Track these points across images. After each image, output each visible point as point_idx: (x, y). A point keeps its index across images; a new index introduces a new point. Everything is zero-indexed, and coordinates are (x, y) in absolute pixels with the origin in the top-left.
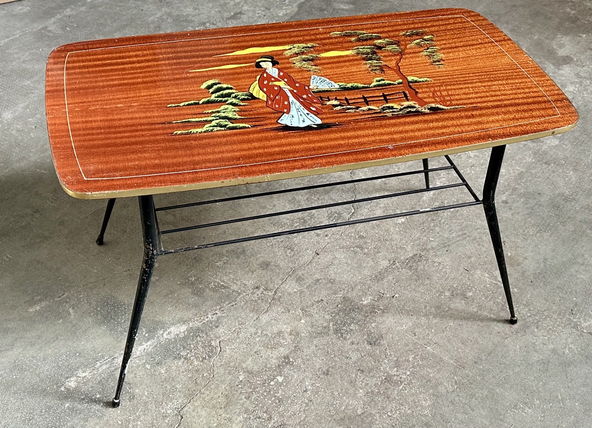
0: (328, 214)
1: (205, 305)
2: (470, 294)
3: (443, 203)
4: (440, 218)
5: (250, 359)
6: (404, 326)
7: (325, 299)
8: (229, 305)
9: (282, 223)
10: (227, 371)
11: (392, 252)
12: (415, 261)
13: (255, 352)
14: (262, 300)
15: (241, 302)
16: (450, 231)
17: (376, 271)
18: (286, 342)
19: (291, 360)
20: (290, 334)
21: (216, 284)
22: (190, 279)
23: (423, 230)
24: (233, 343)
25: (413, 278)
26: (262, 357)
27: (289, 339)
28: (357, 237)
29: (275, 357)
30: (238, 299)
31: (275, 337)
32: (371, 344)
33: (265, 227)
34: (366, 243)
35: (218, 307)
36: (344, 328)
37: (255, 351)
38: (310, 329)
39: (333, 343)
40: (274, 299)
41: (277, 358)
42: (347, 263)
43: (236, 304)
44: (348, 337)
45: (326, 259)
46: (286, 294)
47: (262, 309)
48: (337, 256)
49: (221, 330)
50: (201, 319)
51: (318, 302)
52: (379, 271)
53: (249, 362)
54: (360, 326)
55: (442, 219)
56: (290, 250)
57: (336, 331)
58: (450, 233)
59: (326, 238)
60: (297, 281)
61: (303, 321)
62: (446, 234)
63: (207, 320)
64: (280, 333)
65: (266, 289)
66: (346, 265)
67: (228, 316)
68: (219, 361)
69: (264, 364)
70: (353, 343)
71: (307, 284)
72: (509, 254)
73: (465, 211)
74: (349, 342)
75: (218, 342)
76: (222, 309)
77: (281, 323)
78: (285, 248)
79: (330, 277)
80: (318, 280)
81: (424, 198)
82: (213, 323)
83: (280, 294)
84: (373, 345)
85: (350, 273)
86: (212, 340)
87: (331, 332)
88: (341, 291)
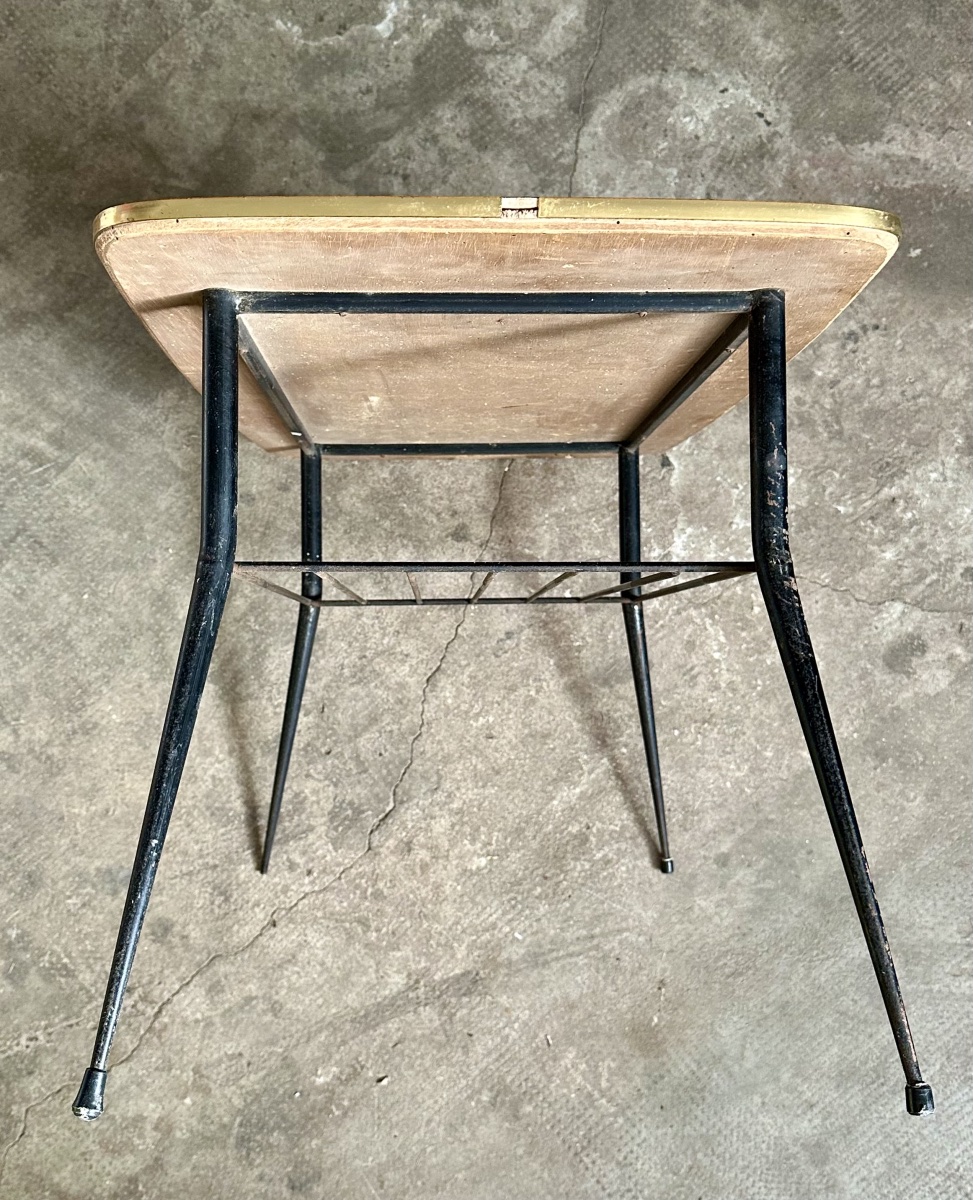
0: (335, 807)
1: (21, 1012)
2: (529, 1109)
3: (588, 828)
4: (562, 876)
5: (69, 1168)
6: (370, 1159)
7: (247, 1055)
8: (65, 1024)
9: (231, 809)
10: (24, 1183)
11: (425, 954)
12: (460, 989)
13: (83, 1154)
14: (130, 1025)
15: (89, 1021)
16: (565, 921)
17: (373, 1001)
18: (144, 1143)
19: (140, 1188)
20: (156, 1128)
21: (54, 959)
22: (9, 932)
23: (513, 902)
24: (49, 1123)
25: (437, 1038)
26: (91, 1167)
27: (151, 1136)
28: (370, 890)
29: (113, 1173)
30: (85, 1011)
31: (126, 1127)
32: (293, 1188)
33: (193, 816)
34: (380, 913)
35: (43, 1023)
36: (258, 1137)
37: (83, 1149)
38: (194, 1122)
39: (225, 1167)
40: (150, 1029)
41: (117, 1179)
42: (322, 964)
43: (77, 1024)
44: (258, 1161)
45: (285, 943)
46: (178, 1020)
47: (122, 1050)
48: (309, 939)
49: (37, 1084)
50: (5, 1044)
51: (231, 1057)
52: (379, 1000)
53: (65, 1173)
54: (290, 1139)
55: (565, 879)
56: (222, 898)
57: (242, 1141)
58: (565, 925)
59: (307, 880)
60: (209, 991)
61: (188, 1101)
62: (554, 928)
63: (16, 1049)
64: (139, 1119)
65: (144, 999)
66: (318, 968)
67: (55, 1050)
68: (17, 1156)
69: (91, 1185)
70: (261, 1178)
71: (227, 1006)
72: (656, 1020)
73: (624, 869)
74: (256, 1172)
75: (24, 1109)
76: (50, 1030)
77: (146, 1095)
78: (214, 889)
79: (276, 998)
80: (249, 1000)
81: (555, 802)
82: (26, 1062)
83: (166, 1020)
84: (296, 1191)
85: (317, 994)
86: (15, 1103)
87: (232, 1141)
88: (284, 1038)
